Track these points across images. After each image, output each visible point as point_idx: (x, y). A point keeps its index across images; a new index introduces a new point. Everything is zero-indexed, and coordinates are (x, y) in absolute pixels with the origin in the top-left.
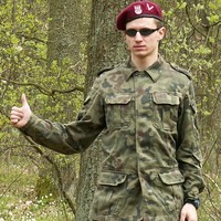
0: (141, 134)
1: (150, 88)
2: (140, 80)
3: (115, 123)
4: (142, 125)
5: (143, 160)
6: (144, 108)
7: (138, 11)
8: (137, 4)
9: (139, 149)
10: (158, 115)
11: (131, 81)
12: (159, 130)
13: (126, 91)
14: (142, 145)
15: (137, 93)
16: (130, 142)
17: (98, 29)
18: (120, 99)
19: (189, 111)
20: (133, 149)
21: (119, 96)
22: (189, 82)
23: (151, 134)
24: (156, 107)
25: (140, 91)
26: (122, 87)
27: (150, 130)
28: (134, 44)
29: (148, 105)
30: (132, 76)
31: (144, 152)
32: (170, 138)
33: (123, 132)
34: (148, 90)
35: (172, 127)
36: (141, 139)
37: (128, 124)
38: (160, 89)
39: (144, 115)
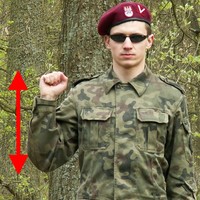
0: (120, 156)
1: (134, 103)
2: (122, 93)
3: (91, 143)
4: (122, 146)
5: (122, 187)
6: (126, 126)
7: (129, 13)
8: (127, 5)
9: (117, 174)
10: (142, 135)
11: (112, 94)
12: (142, 153)
13: (105, 105)
14: (122, 169)
15: (118, 109)
16: (108, 166)
17: (71, 34)
18: (98, 114)
19: (180, 131)
20: (110, 174)
21: (97, 110)
22: (182, 97)
23: (132, 157)
24: (140, 126)
25: (122, 106)
26: (101, 100)
27: (131, 152)
28: (122, 51)
29: (130, 123)
30: (113, 88)
31: (123, 178)
32: (155, 163)
33: (101, 153)
34: (131, 106)
35: (159, 150)
36: (121, 163)
37: (106, 145)
38: (146, 105)
39: (125, 134)
